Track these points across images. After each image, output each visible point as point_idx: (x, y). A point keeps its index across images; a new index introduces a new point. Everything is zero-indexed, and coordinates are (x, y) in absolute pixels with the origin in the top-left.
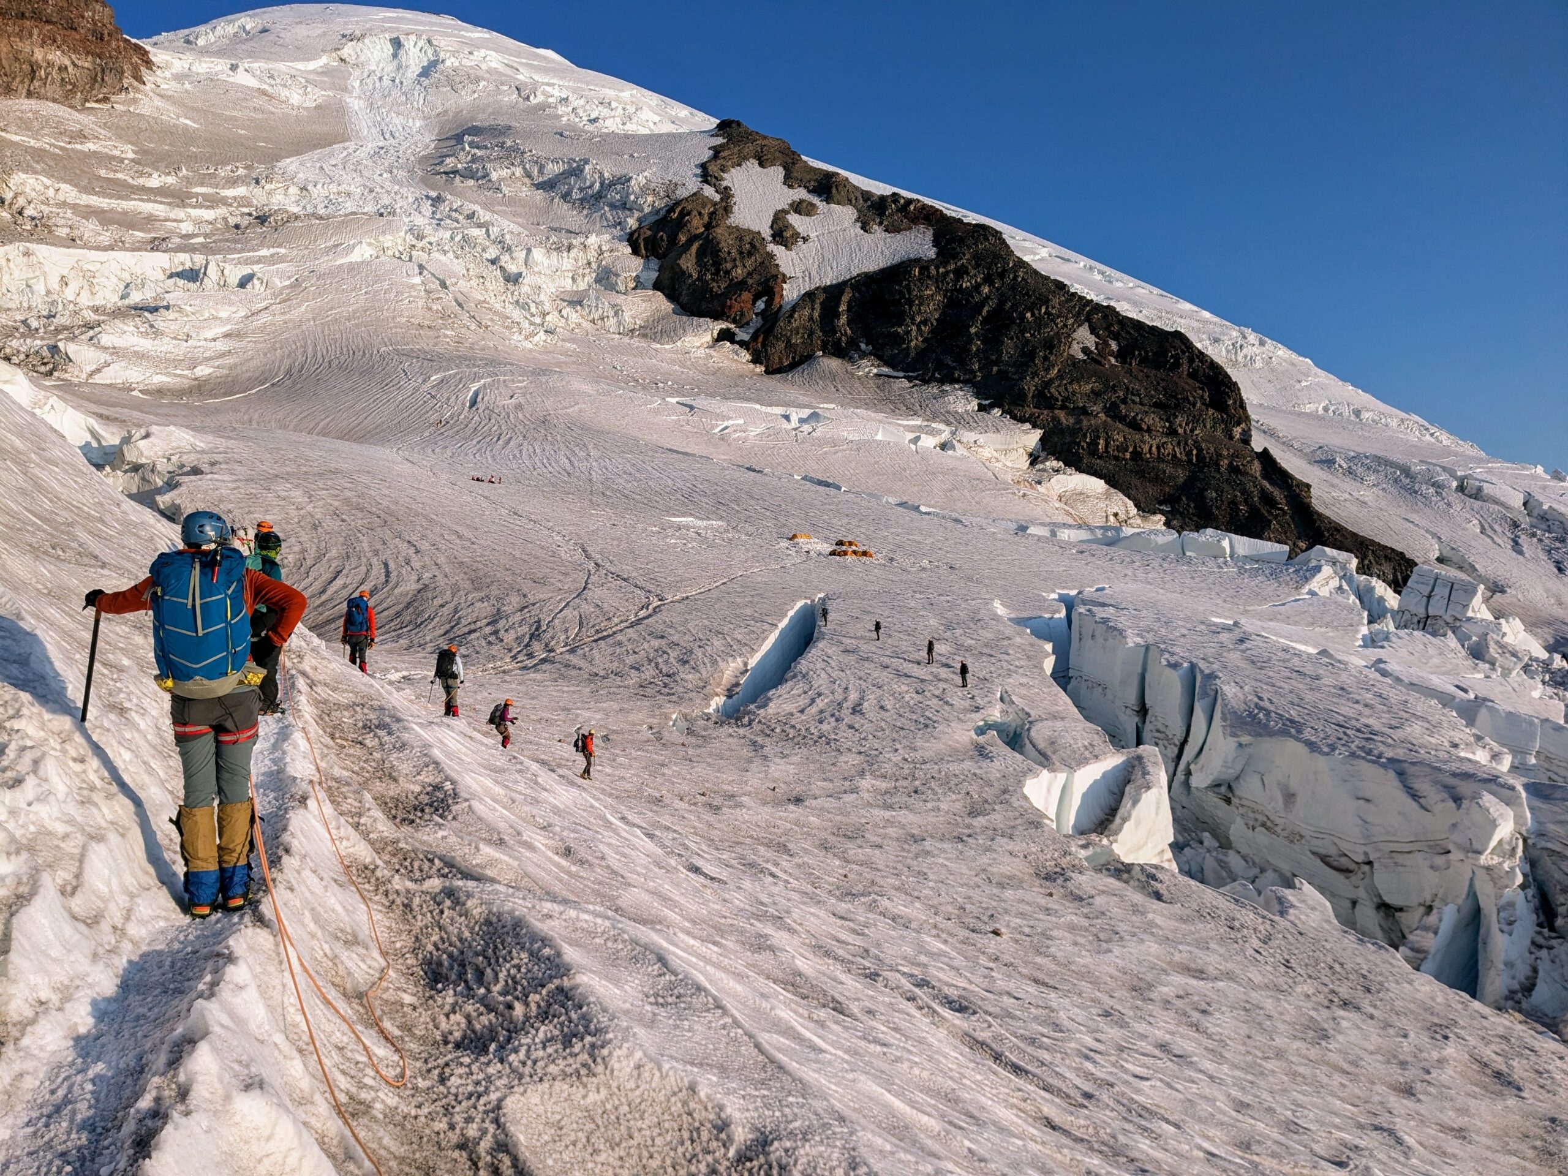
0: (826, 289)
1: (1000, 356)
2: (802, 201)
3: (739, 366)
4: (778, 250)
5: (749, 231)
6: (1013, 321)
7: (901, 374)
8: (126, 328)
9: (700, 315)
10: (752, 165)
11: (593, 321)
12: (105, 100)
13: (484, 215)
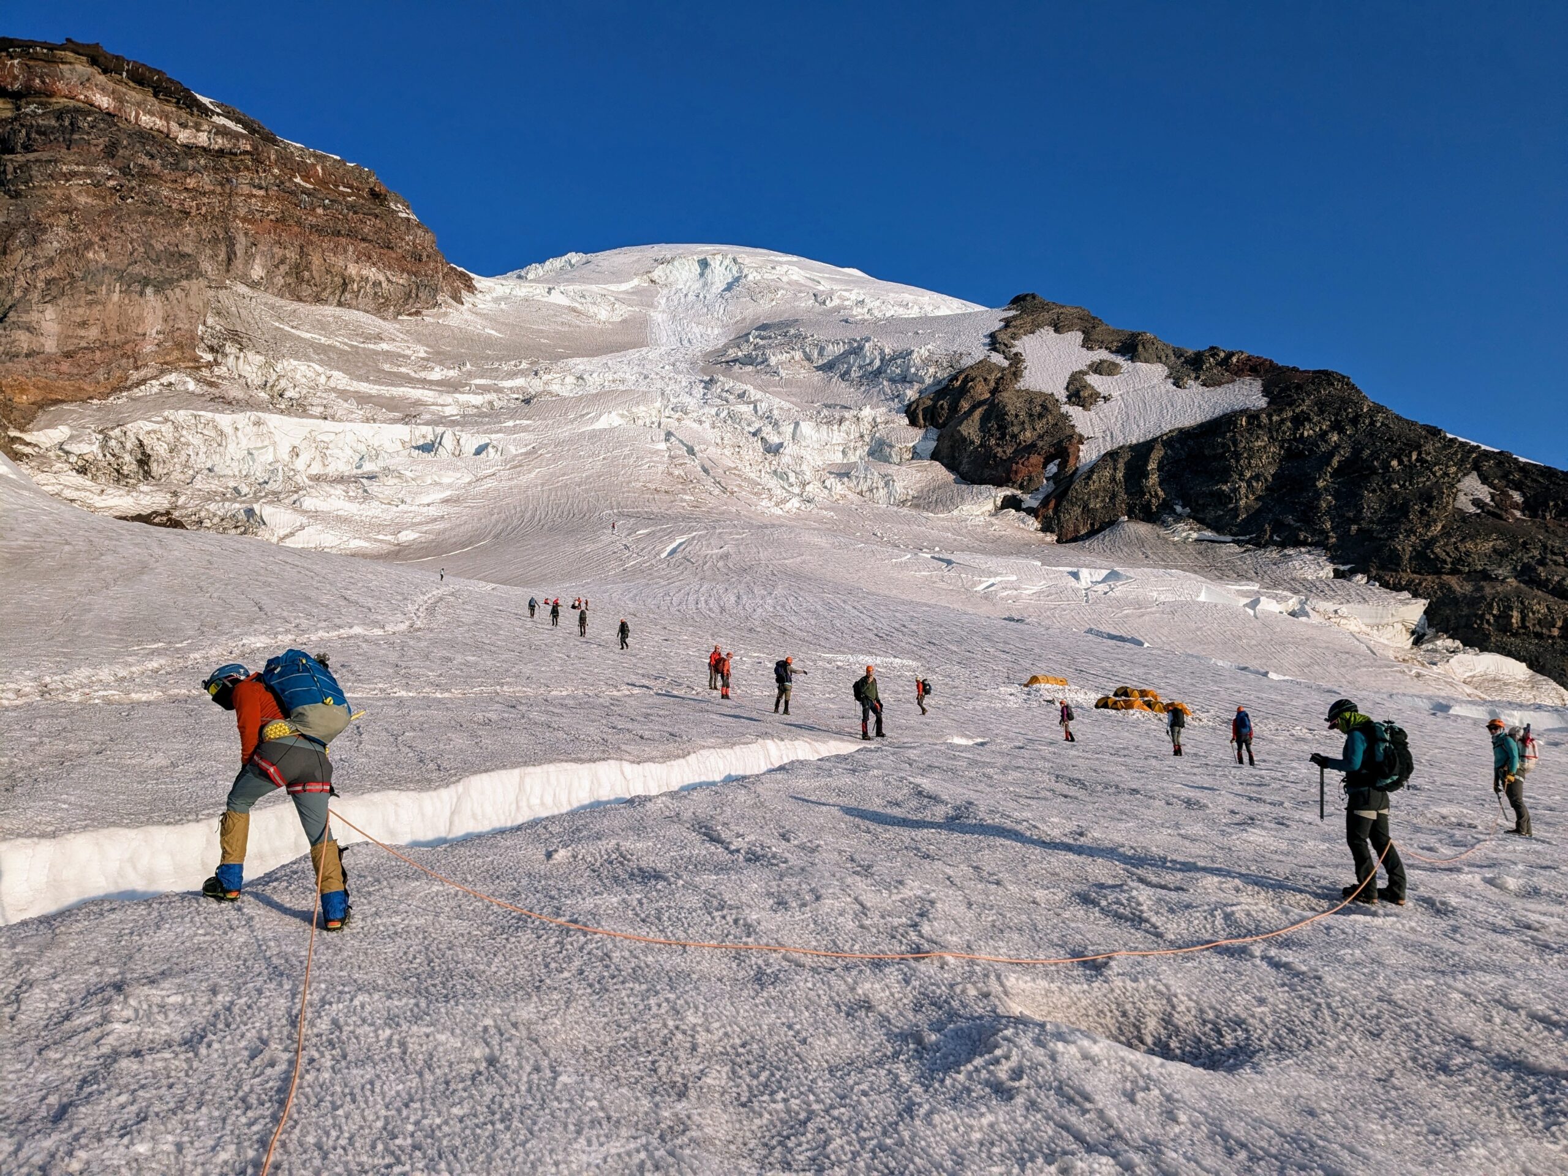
0: (1132, 448)
1: (1360, 511)
2: (1102, 362)
3: (1026, 535)
4: (1075, 412)
5: (1041, 393)
6: (1374, 471)
7: (1229, 538)
8: (332, 491)
9: (982, 482)
10: (1048, 333)
11: (861, 493)
12: (418, 313)
13: (754, 393)
